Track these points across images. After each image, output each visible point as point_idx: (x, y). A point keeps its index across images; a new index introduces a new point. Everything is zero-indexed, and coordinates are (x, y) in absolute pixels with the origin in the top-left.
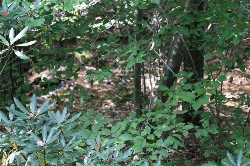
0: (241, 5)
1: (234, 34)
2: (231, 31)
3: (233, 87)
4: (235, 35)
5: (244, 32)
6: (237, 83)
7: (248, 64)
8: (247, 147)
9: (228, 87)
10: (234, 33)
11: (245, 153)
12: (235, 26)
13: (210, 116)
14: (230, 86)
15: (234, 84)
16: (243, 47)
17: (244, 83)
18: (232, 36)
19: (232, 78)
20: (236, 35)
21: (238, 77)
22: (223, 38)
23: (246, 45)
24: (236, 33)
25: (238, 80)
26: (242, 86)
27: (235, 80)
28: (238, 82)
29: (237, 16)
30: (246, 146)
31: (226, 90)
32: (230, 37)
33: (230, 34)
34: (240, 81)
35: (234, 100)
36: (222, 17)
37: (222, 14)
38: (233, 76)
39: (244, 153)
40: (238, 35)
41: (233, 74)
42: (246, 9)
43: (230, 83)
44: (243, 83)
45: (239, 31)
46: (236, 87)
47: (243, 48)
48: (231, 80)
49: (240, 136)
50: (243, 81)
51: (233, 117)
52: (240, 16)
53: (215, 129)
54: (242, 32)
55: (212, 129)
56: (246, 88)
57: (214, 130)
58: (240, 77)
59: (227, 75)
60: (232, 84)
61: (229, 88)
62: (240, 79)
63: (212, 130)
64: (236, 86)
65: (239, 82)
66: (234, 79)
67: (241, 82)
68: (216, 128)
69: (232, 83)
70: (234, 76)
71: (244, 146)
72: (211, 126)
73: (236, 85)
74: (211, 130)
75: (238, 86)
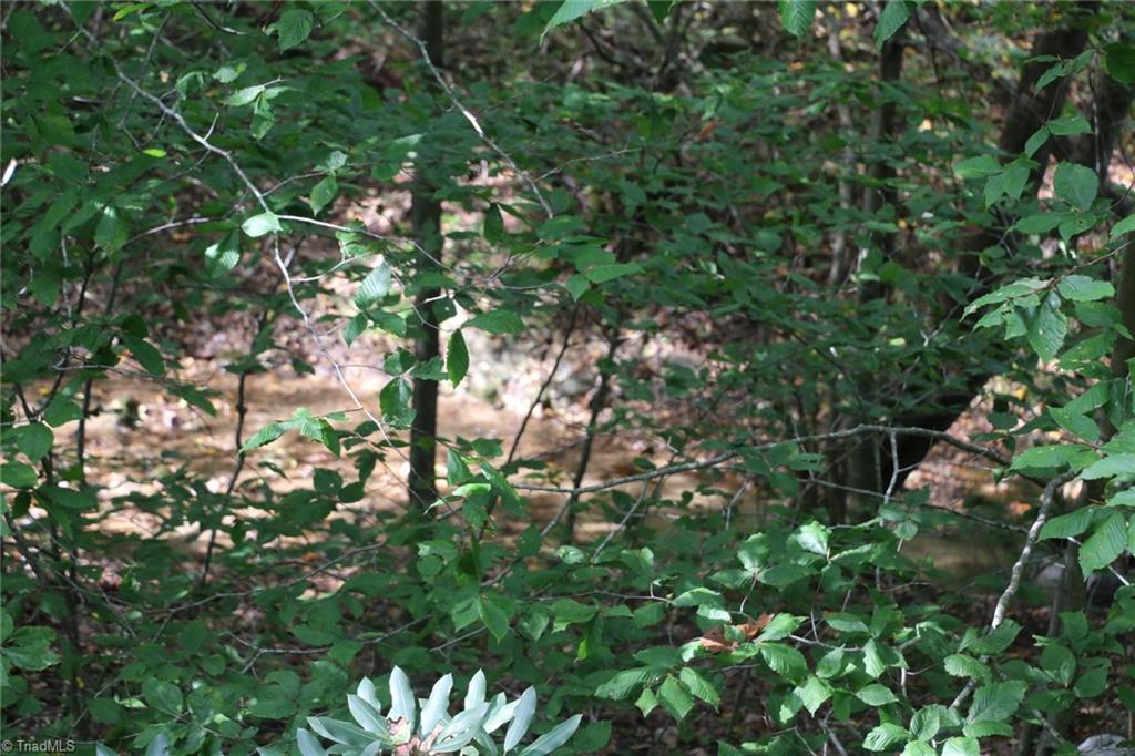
0: (121, 75)
1: (99, 206)
2: (86, 190)
3: (142, 447)
4: (104, 208)
5: (143, 197)
6: (156, 428)
7: (201, 340)
8: (191, 711)
9: (120, 447)
10: (101, 202)
11: (185, 739)
12: (105, 169)
13: (22, 588)
14: (126, 441)
15: (148, 432)
16: (158, 263)
17: (188, 426)
18: (90, 216)
19: (132, 406)
20: (107, 210)
21: (160, 399)
22: (52, 227)
23: (170, 255)
24: (109, 202)
25: (160, 413)
26: (179, 437)
27: (147, 412)
28: (160, 421)
29: (106, 124)
30: (185, 710)
31: (103, 461)
32: (82, 217)
33: (79, 206)
34: (168, 416)
35: (143, 503)
36: (39, 131)
37: (39, 116)
38: (136, 395)
39: (179, 740)
40: (118, 211)
41: (137, 388)
42: (144, 94)
43: (125, 430)
44: (184, 422)
45: (121, 192)
46: (152, 446)
47: (156, 268)
48: (129, 417)
49: (161, 665)
50: (185, 415)
51: (130, 583)
52: (122, 122)
53: (47, 648)
54: (133, 197)
55: (28, 648)
56: (196, 445)
57: (37, 655)
58: (167, 401)
59: (112, 394)
60: (135, 434)
61: (122, 452)
62: (171, 406)
63: (25, 653)
64: (155, 440)
65: (168, 423)
66: (142, 409)
67: (175, 422)
68: (46, 643)
69: (134, 428)
70: (146, 393)
71: (180, 708)
72: (23, 633)
73: (156, 434)
74: (21, 656)
75: (165, 438)
